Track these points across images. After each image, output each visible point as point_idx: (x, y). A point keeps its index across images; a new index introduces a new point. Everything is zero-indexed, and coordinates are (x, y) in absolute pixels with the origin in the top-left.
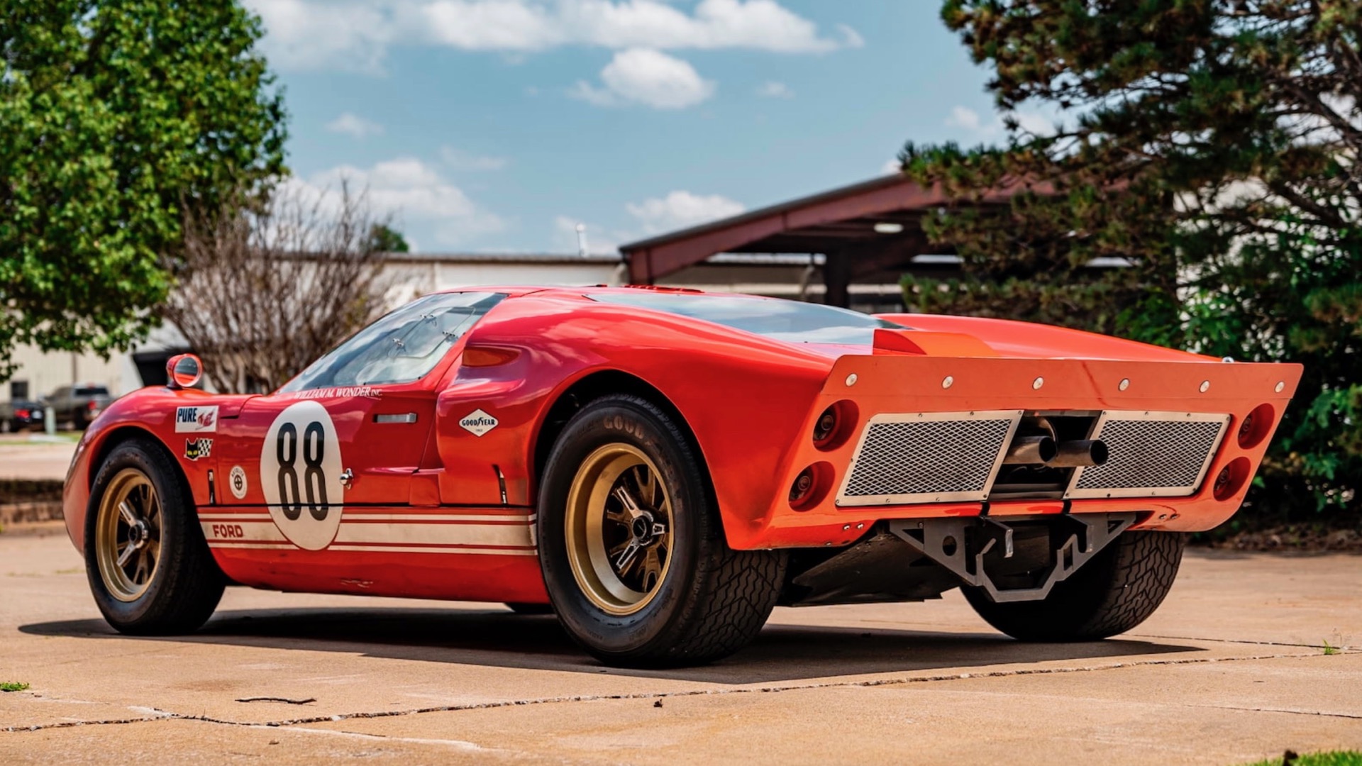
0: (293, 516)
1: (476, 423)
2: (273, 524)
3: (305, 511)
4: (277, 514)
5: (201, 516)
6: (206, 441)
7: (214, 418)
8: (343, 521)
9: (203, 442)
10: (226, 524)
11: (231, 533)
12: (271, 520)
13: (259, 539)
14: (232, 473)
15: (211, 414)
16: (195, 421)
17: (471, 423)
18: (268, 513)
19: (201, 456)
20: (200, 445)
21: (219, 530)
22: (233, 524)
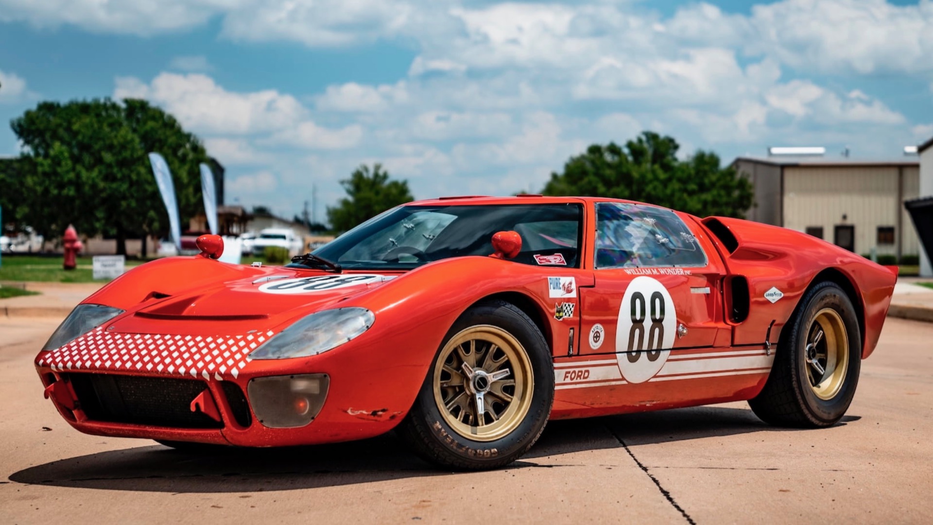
0: (632, 360)
1: (772, 295)
2: (617, 366)
3: (644, 355)
4: (622, 358)
5: (556, 365)
6: (569, 305)
7: (574, 286)
8: (668, 360)
9: (567, 305)
10: (577, 370)
11: (579, 376)
12: (617, 364)
13: (600, 379)
14: (592, 329)
15: (571, 283)
16: (560, 288)
17: (769, 295)
18: (616, 358)
19: (565, 317)
20: (564, 308)
21: (569, 375)
22: (583, 369)
